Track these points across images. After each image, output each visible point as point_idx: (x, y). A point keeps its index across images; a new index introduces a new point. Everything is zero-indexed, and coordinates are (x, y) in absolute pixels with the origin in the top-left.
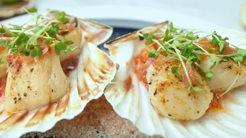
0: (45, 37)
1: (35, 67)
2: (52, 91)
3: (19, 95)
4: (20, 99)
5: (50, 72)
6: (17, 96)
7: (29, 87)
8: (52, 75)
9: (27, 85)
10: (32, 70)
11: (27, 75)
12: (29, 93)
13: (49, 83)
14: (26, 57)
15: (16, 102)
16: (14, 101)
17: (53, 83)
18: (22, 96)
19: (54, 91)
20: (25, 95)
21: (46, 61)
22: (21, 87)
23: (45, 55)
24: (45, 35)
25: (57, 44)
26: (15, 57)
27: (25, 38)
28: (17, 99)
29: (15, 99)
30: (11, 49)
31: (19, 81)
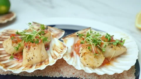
1: (36, 48)
4: (30, 60)
5: (41, 50)
6: (29, 59)
7: (34, 55)
9: (33, 54)
10: (35, 49)
11: (33, 51)
12: (34, 57)
13: (41, 54)
14: (32, 44)
15: (28, 61)
17: (43, 54)
18: (31, 59)
20: (32, 58)
21: (40, 46)
22: (30, 55)
23: (39, 43)
24: (38, 35)
25: (43, 39)
26: (28, 44)
27: (30, 37)
28: (29, 60)
29: (28, 60)
30: (26, 41)
31: (30, 53)
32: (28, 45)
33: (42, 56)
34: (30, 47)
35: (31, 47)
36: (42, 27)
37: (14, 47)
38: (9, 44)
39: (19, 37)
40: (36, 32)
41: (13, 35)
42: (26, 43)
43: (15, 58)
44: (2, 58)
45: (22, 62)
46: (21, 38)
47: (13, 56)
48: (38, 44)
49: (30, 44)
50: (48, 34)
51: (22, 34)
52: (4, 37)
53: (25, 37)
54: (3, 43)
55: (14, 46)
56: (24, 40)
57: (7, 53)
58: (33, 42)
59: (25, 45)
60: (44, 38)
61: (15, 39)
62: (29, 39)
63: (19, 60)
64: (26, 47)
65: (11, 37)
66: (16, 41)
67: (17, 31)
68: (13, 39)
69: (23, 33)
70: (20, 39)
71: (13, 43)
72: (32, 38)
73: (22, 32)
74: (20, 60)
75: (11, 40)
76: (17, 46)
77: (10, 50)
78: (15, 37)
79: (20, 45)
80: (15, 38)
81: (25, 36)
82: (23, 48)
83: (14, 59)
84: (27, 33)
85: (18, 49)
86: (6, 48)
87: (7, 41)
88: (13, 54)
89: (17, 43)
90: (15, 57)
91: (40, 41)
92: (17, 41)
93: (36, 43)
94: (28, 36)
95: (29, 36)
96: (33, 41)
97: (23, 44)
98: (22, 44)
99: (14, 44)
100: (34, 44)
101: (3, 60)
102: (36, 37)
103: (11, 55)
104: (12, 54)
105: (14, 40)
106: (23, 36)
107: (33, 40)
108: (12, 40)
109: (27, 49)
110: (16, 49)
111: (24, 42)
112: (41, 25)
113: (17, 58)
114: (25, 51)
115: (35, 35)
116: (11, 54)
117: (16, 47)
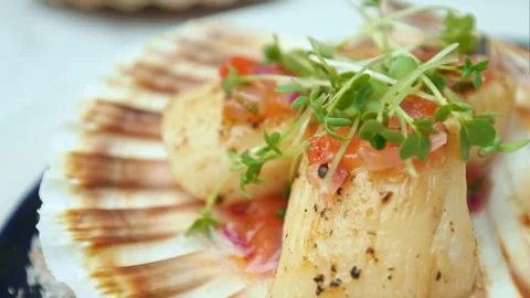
0: (424, 96)
1: (398, 190)
2: (439, 276)
3: (334, 269)
4: (335, 285)
5: (437, 215)
6: (326, 272)
7: (371, 251)
8: (444, 226)
9: (364, 242)
10: (387, 198)
11: (370, 212)
12: (369, 270)
13: (433, 251)
14: (374, 154)
15: (320, 290)
16: (314, 285)
17: (445, 253)
18: (344, 275)
19: (442, 279)
20: (355, 274)
21: (433, 180)
22: (344, 246)
23: (434, 156)
24: (425, 89)
25: (465, 125)
26: (335, 149)
27: (362, 91)
28: (326, 283)
29: (319, 279)
30: (327, 119)
31: (341, 224)
32: (335, 159)
33: (440, 265)
34: (350, 178)
35: (361, 176)
36: (457, 32)
37: (233, 150)
38: (200, 122)
39: (283, 81)
40: (415, 66)
41: (242, 65)
42: (320, 134)
43: (227, 234)
44: (133, 220)
45: (270, 280)
46: (296, 95)
47: (216, 216)
48: (418, 164)
49: (352, 148)
50: (495, 90)
51: (305, 63)
52: (184, 68)
53: (323, 90)
54: (169, 107)
55: (232, 141)
56: (311, 110)
57: (176, 187)
58: (380, 143)
59: (314, 154)
60: (467, 117)
61: (251, 97)
62: (352, 110)
63: (249, 258)
64: (322, 175)
65: (224, 73)
66: (253, 109)
67: (269, 41)
68: (235, 93)
69: (316, 59)
70: (283, 102)
71: (230, 117)
72: (377, 107)
73: (308, 47)
74: (258, 259)
75: (221, 96)
76: (254, 150)
77: (203, 166)
78: (250, 78)
79: (273, 142)
80: (248, 85)
81: (327, 83)
82: (297, 175)
83: (218, 236)
84: (342, 65)
85: (254, 170)
86: (177, 148)
87: (194, 102)
88: (220, 200)
89: (255, 125)
90: (231, 226)
91: (439, 140)
92: (262, 111)
93: (405, 154)
94: (347, 85)
95: (356, 86)
96: (385, 133)
97: (296, 141)
98: (294, 136)
99: (239, 131)
100: (391, 153)
101: (137, 232)
102: (409, 104)
103: (200, 203)
104: (211, 200)
105: (240, 100)
106: (312, 83)
107: (386, 123)
108: (229, 96)
109: (326, 186)
110: (244, 167)
111: (313, 127)
112: (452, 20)
113: (241, 241)
114: (303, 197)
115: (404, 88)
116: (202, 195)
117: (245, 157)
